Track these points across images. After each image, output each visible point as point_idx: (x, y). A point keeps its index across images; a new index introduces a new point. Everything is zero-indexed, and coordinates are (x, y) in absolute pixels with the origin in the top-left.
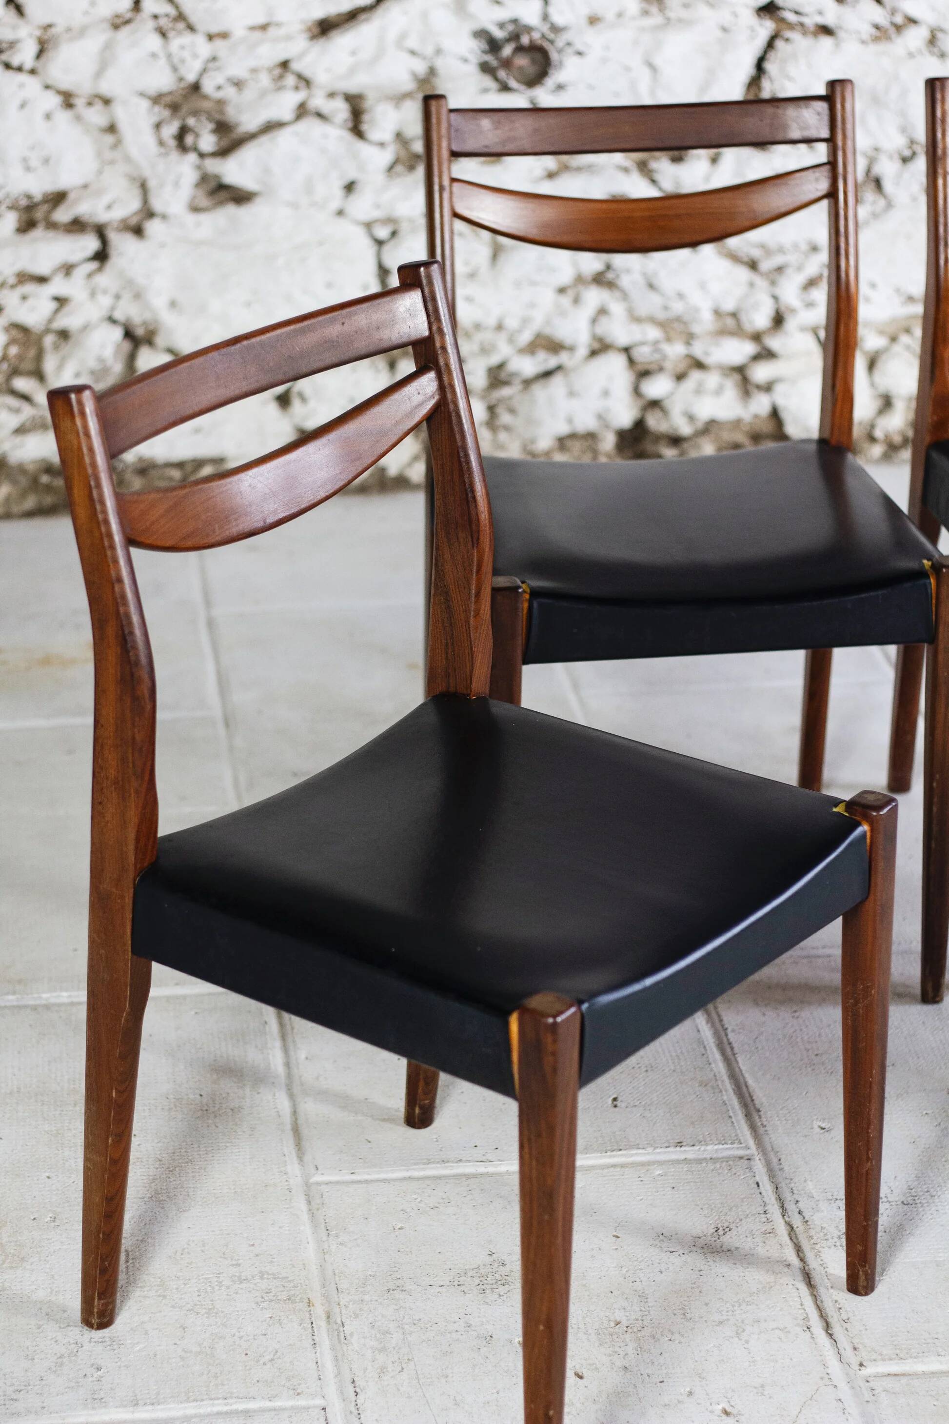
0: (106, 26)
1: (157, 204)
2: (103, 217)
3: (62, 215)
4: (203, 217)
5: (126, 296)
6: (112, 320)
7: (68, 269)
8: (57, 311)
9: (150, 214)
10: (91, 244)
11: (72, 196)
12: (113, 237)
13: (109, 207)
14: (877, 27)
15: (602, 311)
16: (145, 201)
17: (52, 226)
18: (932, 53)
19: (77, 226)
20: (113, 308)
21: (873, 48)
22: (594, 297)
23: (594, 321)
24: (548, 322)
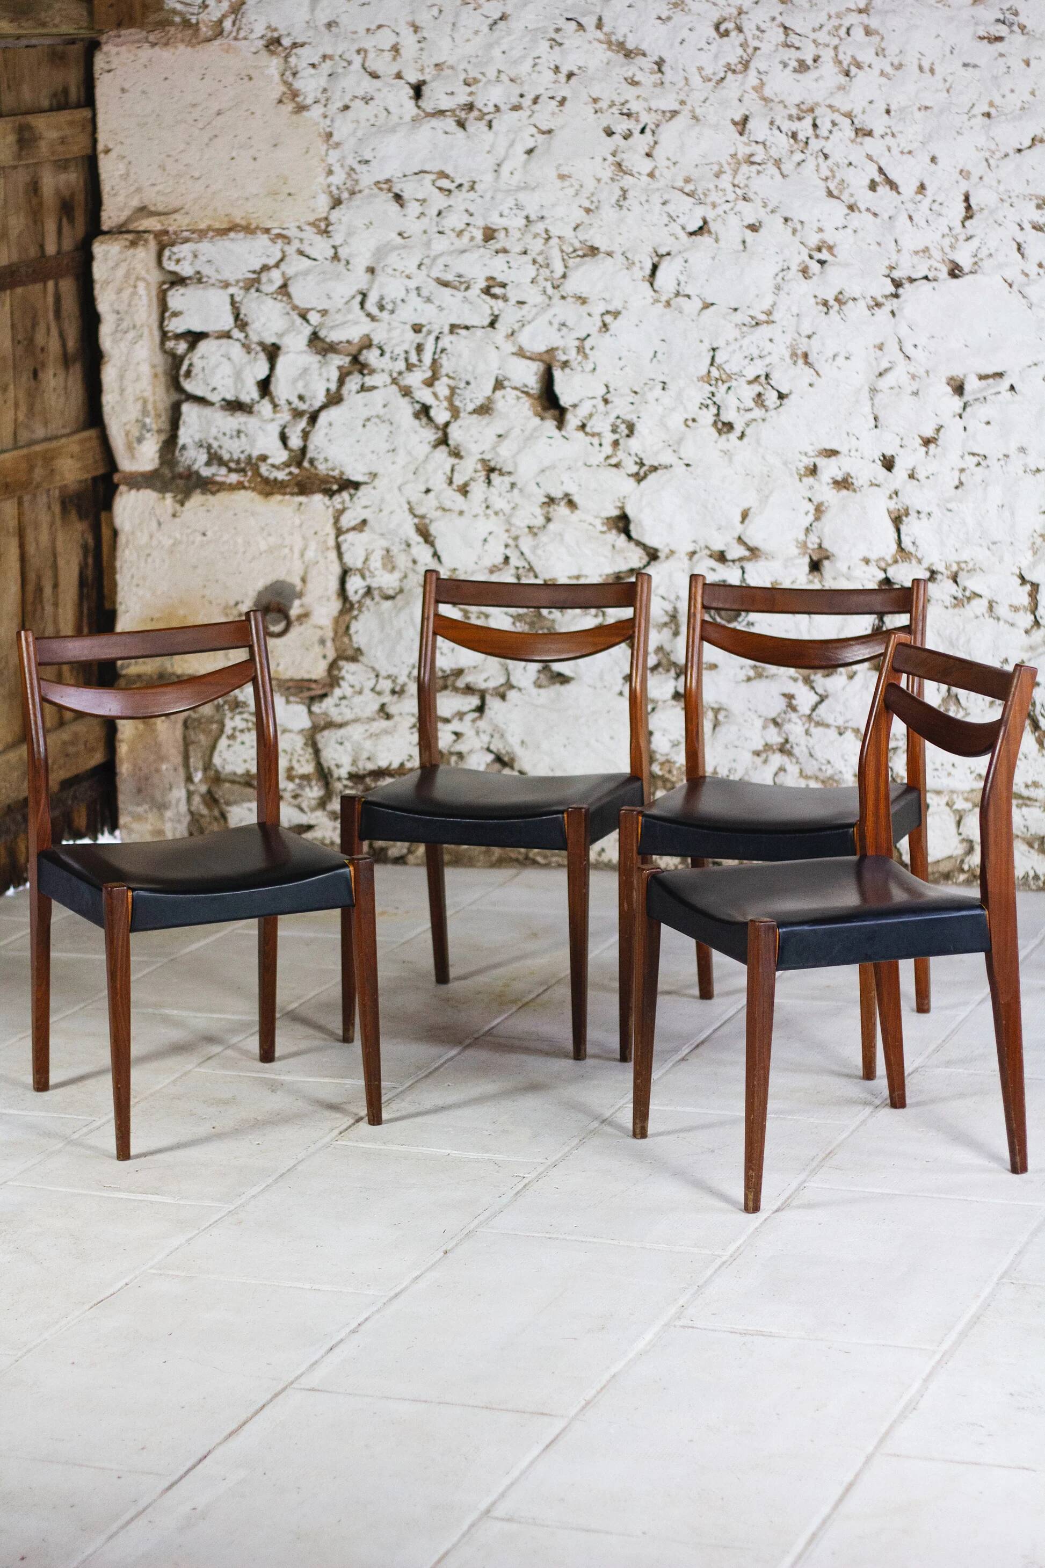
0: (487, 571)
1: (514, 681)
2: (483, 686)
3: (461, 683)
4: (542, 691)
5: (497, 736)
6: (489, 750)
7: (461, 715)
8: (455, 741)
9: (512, 687)
10: (475, 701)
11: (466, 671)
12: (488, 697)
13: (485, 680)
14: (955, 598)
15: (782, 769)
16: (508, 679)
17: (456, 689)
18: (991, 616)
19: (469, 690)
20: (490, 743)
21: (951, 610)
22: (777, 760)
23: (776, 774)
24: (747, 773)
